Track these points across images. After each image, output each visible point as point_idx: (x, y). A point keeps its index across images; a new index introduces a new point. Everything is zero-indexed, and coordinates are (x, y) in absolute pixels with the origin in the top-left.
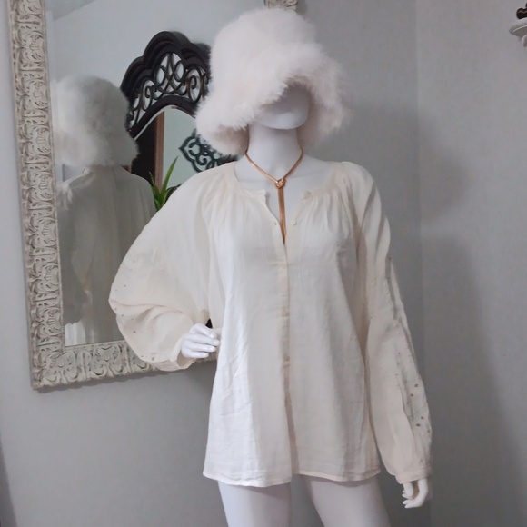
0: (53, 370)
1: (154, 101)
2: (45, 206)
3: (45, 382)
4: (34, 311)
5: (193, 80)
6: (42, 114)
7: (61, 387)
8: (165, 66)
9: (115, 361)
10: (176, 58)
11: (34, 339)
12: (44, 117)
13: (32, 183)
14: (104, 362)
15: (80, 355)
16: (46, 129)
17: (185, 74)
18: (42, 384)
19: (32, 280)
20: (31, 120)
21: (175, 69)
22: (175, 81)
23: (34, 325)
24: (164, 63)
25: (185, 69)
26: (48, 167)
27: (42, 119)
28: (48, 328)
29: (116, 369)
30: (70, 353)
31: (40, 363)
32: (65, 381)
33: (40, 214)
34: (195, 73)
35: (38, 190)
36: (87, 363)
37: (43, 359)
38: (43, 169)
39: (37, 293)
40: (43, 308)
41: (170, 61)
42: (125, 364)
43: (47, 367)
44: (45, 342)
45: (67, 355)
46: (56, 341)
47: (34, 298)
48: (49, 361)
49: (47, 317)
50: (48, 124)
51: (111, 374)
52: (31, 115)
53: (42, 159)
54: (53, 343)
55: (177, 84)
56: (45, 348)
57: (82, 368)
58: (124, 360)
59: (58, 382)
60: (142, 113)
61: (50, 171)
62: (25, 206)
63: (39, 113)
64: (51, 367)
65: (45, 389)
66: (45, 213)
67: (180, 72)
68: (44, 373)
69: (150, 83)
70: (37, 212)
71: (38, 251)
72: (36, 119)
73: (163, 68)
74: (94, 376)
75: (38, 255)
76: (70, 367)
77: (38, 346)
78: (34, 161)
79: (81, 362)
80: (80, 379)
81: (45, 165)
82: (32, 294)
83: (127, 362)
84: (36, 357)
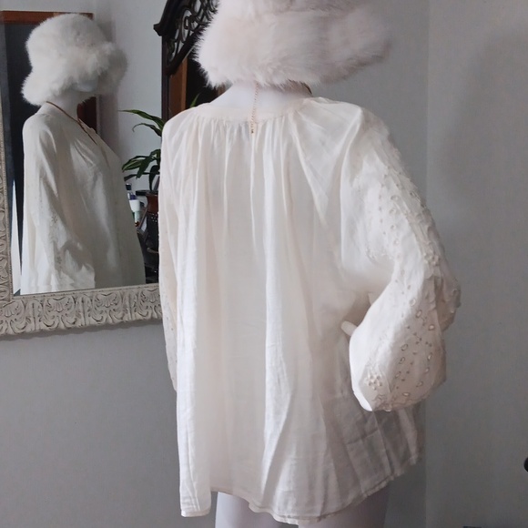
1: (192, 32)
14: (55, 313)
36: (37, 314)
45: (15, 304)
51: (62, 326)
60: (181, 45)
69: (189, 14)
74: (44, 327)
76: (18, 317)
83: (82, 314)
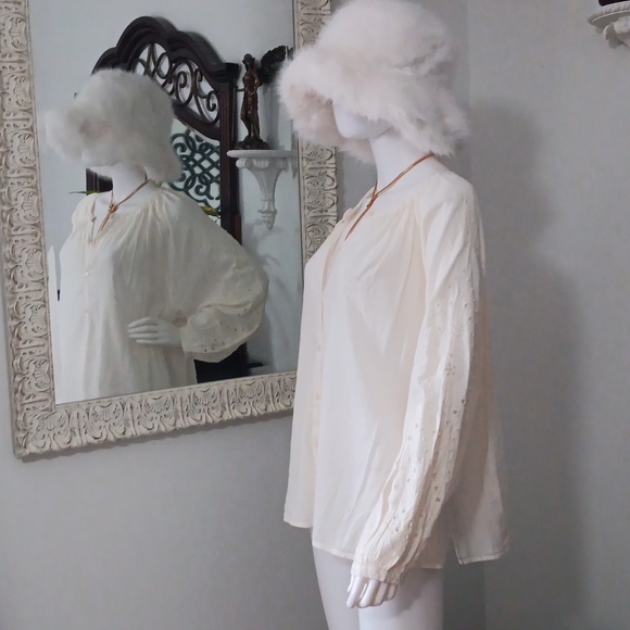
0: (40, 434)
2: (29, 230)
3: (32, 448)
4: (17, 361)
5: (182, 77)
6: (26, 117)
7: (51, 455)
8: (146, 60)
9: (116, 421)
10: (160, 50)
11: (18, 395)
12: (28, 120)
13: (13, 203)
15: (74, 415)
16: (30, 135)
17: (171, 70)
18: (27, 451)
19: (15, 322)
20: (11, 123)
21: (157, 64)
22: (158, 78)
23: (18, 379)
24: (144, 55)
25: (171, 64)
26: (33, 182)
27: (25, 122)
28: (34, 382)
29: (118, 432)
30: (61, 413)
31: (26, 425)
32: (55, 447)
33: (23, 241)
34: (185, 68)
35: (20, 211)
37: (29, 420)
38: (26, 184)
39: (20, 339)
40: (28, 356)
41: (152, 53)
42: (128, 425)
43: (34, 431)
44: (31, 400)
46: (44, 397)
47: (17, 345)
48: (36, 423)
49: (32, 368)
50: (32, 129)
52: (11, 117)
53: (24, 173)
54: (40, 401)
55: (162, 81)
56: (30, 406)
57: (77, 431)
58: (126, 421)
59: (47, 448)
61: (35, 187)
62: (6, 231)
63: (20, 115)
64: (38, 430)
65: (32, 457)
66: (29, 239)
67: (165, 67)
68: (30, 437)
70: (20, 238)
71: (21, 287)
72: (18, 123)
73: (142, 62)
75: (21, 292)
77: (23, 405)
78: (16, 175)
79: (75, 425)
80: (74, 444)
81: (30, 180)
82: (15, 340)
84: (20, 418)
